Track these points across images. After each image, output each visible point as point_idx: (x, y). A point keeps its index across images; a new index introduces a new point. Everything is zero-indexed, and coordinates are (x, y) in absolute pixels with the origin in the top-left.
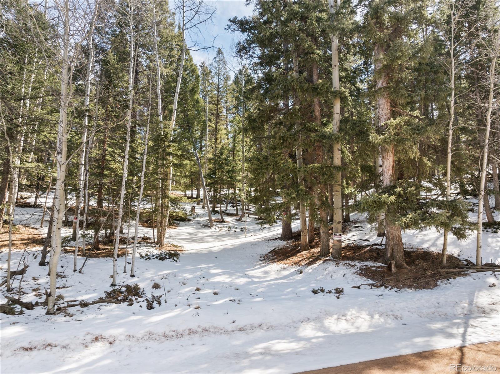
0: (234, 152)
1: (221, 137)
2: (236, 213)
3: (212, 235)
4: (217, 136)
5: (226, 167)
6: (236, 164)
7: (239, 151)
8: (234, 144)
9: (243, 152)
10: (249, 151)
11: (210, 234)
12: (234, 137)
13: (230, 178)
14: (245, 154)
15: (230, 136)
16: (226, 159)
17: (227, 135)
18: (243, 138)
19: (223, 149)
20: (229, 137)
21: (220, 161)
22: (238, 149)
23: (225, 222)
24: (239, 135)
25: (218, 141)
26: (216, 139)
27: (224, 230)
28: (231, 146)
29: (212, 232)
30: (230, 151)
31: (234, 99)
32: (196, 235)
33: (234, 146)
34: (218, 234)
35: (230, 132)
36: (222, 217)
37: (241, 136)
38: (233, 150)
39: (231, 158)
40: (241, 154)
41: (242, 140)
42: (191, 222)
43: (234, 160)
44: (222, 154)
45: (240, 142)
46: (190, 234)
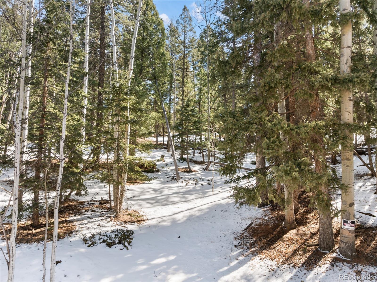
0: (200, 103)
1: (188, 90)
2: (202, 160)
3: (178, 191)
4: (184, 89)
5: (192, 119)
6: (202, 115)
7: (204, 103)
8: (200, 95)
9: (208, 104)
10: (214, 102)
11: (175, 190)
12: (200, 89)
13: (197, 129)
14: (210, 105)
15: (197, 88)
16: (192, 111)
17: (194, 88)
18: (208, 90)
19: (190, 101)
20: (196, 90)
21: (186, 113)
22: (203, 100)
23: (192, 172)
24: (204, 88)
25: (185, 94)
26: (183, 91)
27: (190, 184)
28: (197, 97)
29: (178, 187)
30: (196, 103)
31: (200, 53)
32: (161, 192)
33: (200, 98)
34: (184, 190)
35: (196, 85)
36: (189, 166)
37: (206, 89)
38: (199, 101)
39: (197, 109)
40: (207, 105)
41: (208, 92)
42: (159, 173)
43: (200, 111)
44: (188, 106)
45: (205, 94)
46: (155, 190)
